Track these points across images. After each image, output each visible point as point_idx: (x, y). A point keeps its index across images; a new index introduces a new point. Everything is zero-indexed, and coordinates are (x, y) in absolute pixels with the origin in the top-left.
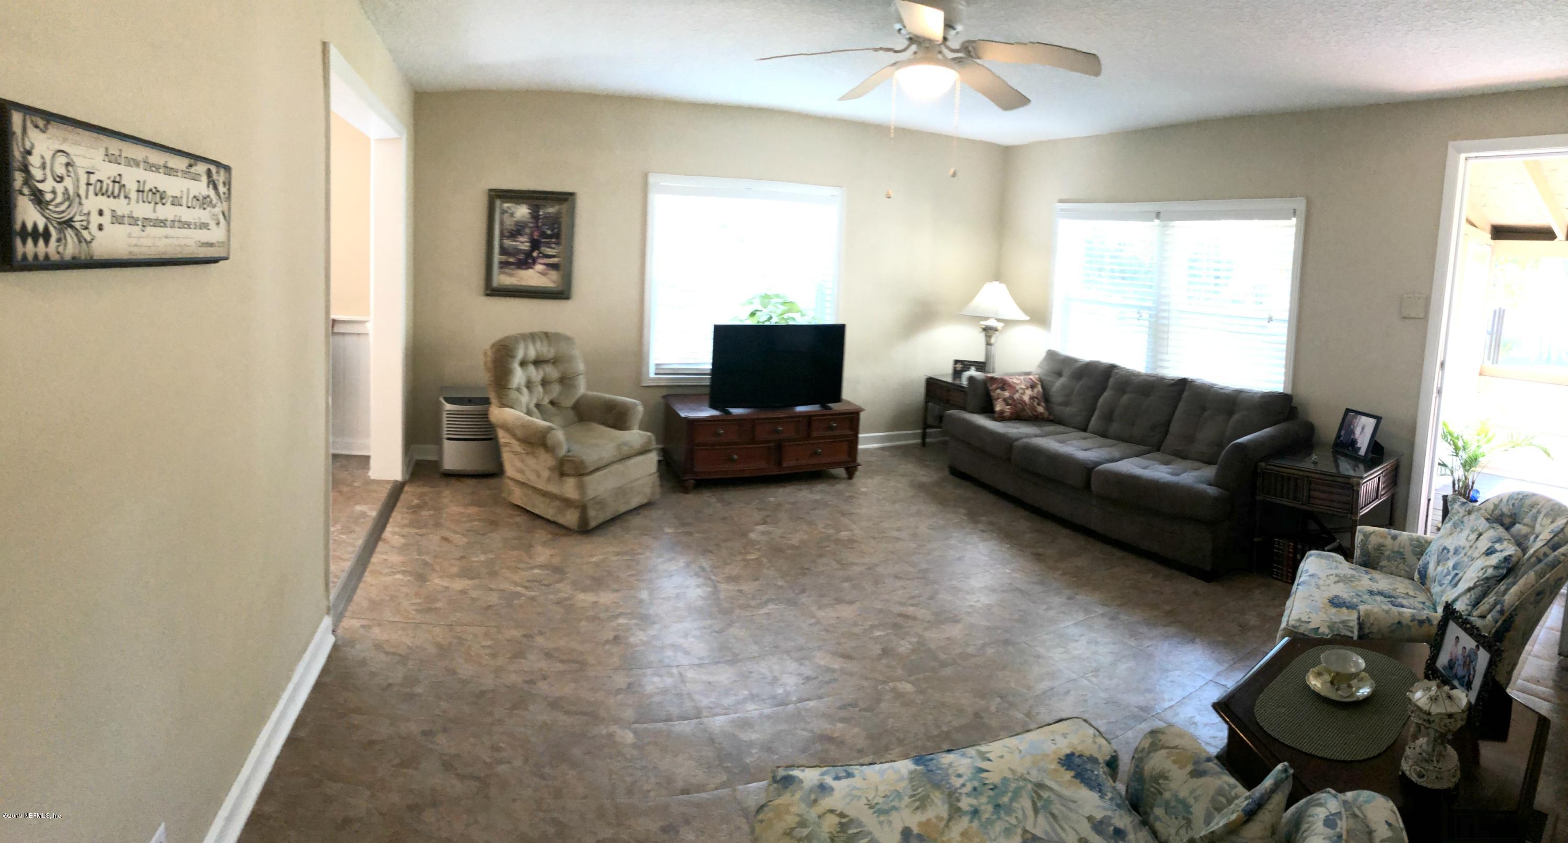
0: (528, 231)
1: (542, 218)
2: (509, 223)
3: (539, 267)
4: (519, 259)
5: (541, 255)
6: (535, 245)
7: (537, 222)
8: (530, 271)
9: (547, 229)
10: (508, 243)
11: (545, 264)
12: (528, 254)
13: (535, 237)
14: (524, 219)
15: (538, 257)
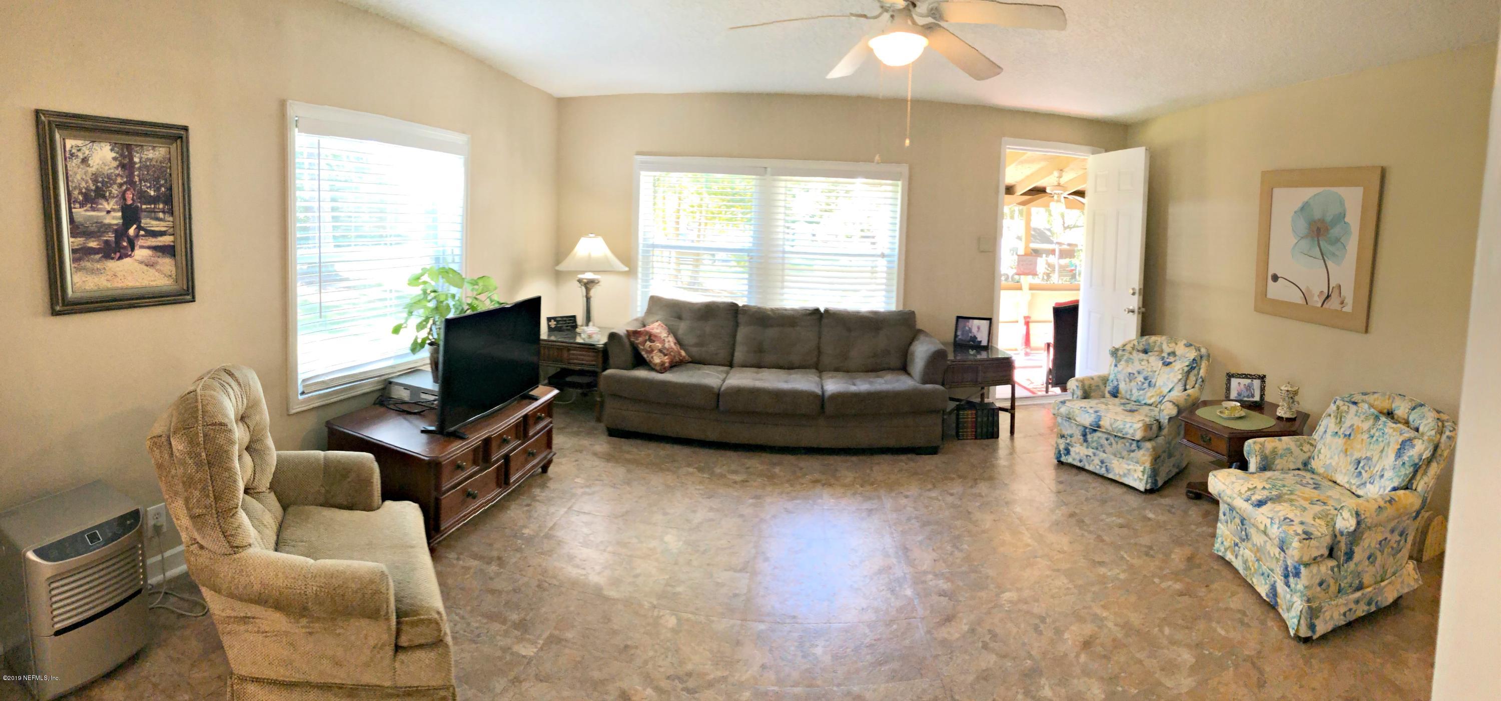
0: (115, 190)
1: (140, 168)
2: (81, 177)
3: (140, 253)
4: (107, 242)
5: (142, 233)
6: (130, 215)
7: (131, 176)
8: (127, 260)
9: (150, 187)
10: (81, 213)
11: (149, 248)
12: (121, 233)
13: (129, 202)
14: (106, 170)
15: (137, 236)
